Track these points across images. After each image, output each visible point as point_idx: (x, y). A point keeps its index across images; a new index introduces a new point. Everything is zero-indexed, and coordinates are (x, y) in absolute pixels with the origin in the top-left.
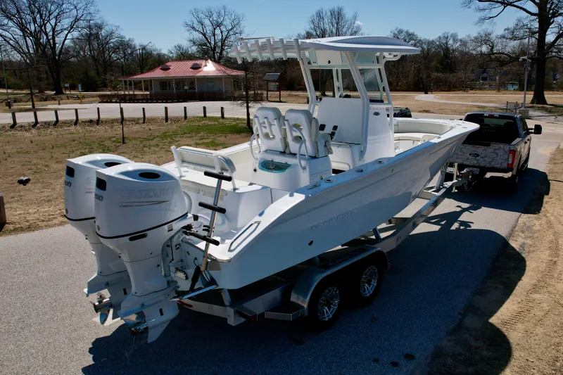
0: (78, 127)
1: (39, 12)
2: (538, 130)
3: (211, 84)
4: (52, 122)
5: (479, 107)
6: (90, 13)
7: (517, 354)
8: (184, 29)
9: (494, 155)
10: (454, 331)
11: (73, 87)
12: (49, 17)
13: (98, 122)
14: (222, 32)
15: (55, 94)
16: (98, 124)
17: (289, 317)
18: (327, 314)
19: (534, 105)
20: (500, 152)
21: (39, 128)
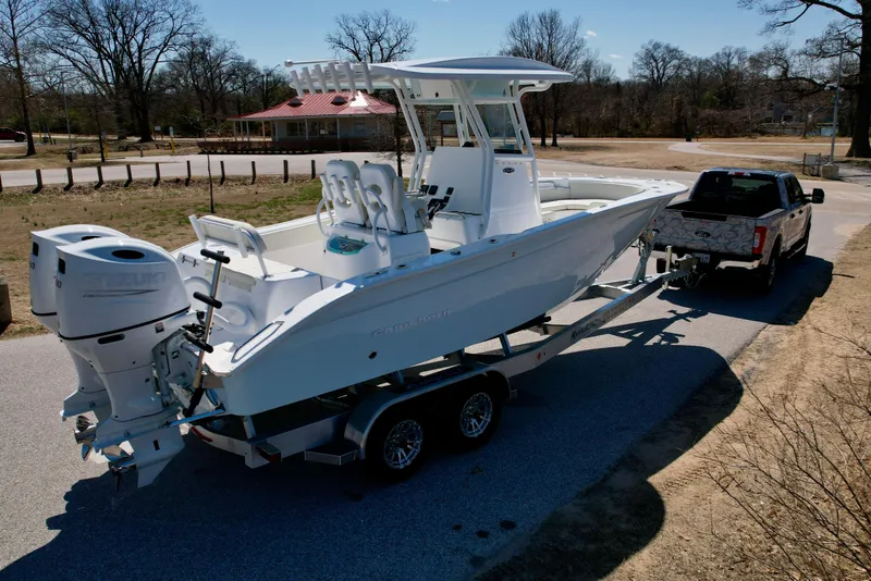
0: (159, 189)
1: (121, 24)
2: (819, 196)
3: (360, 127)
4: (122, 181)
5: (763, 162)
6: (192, 24)
7: (667, 528)
8: (328, 45)
9: (732, 234)
10: (589, 492)
11: (165, 132)
12: (134, 30)
13: (188, 181)
14: (382, 50)
15: (140, 141)
16: (187, 184)
17: (338, 460)
18: (403, 459)
19: (854, 158)
20: (742, 230)
21: (103, 191)
